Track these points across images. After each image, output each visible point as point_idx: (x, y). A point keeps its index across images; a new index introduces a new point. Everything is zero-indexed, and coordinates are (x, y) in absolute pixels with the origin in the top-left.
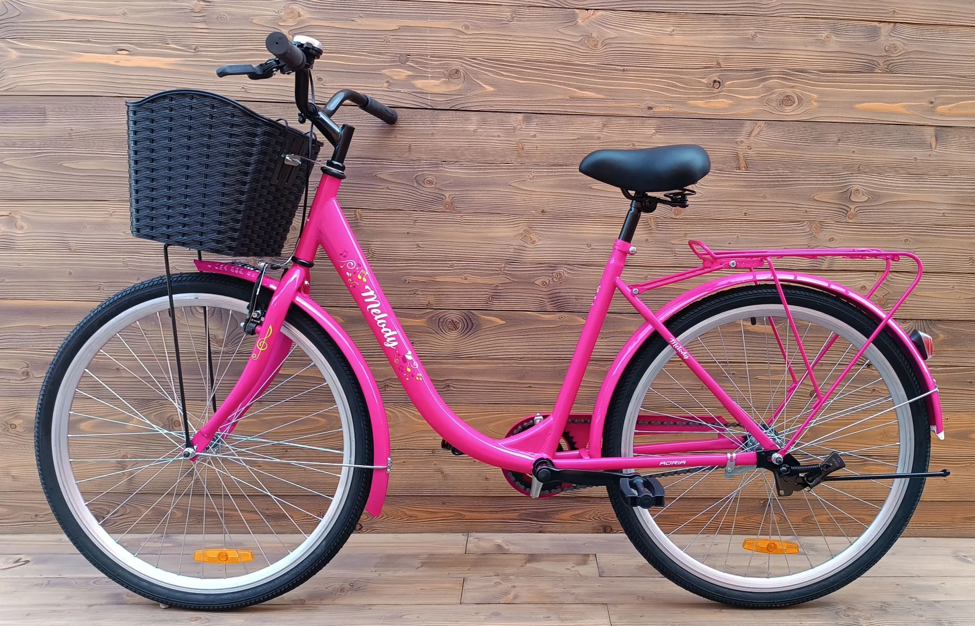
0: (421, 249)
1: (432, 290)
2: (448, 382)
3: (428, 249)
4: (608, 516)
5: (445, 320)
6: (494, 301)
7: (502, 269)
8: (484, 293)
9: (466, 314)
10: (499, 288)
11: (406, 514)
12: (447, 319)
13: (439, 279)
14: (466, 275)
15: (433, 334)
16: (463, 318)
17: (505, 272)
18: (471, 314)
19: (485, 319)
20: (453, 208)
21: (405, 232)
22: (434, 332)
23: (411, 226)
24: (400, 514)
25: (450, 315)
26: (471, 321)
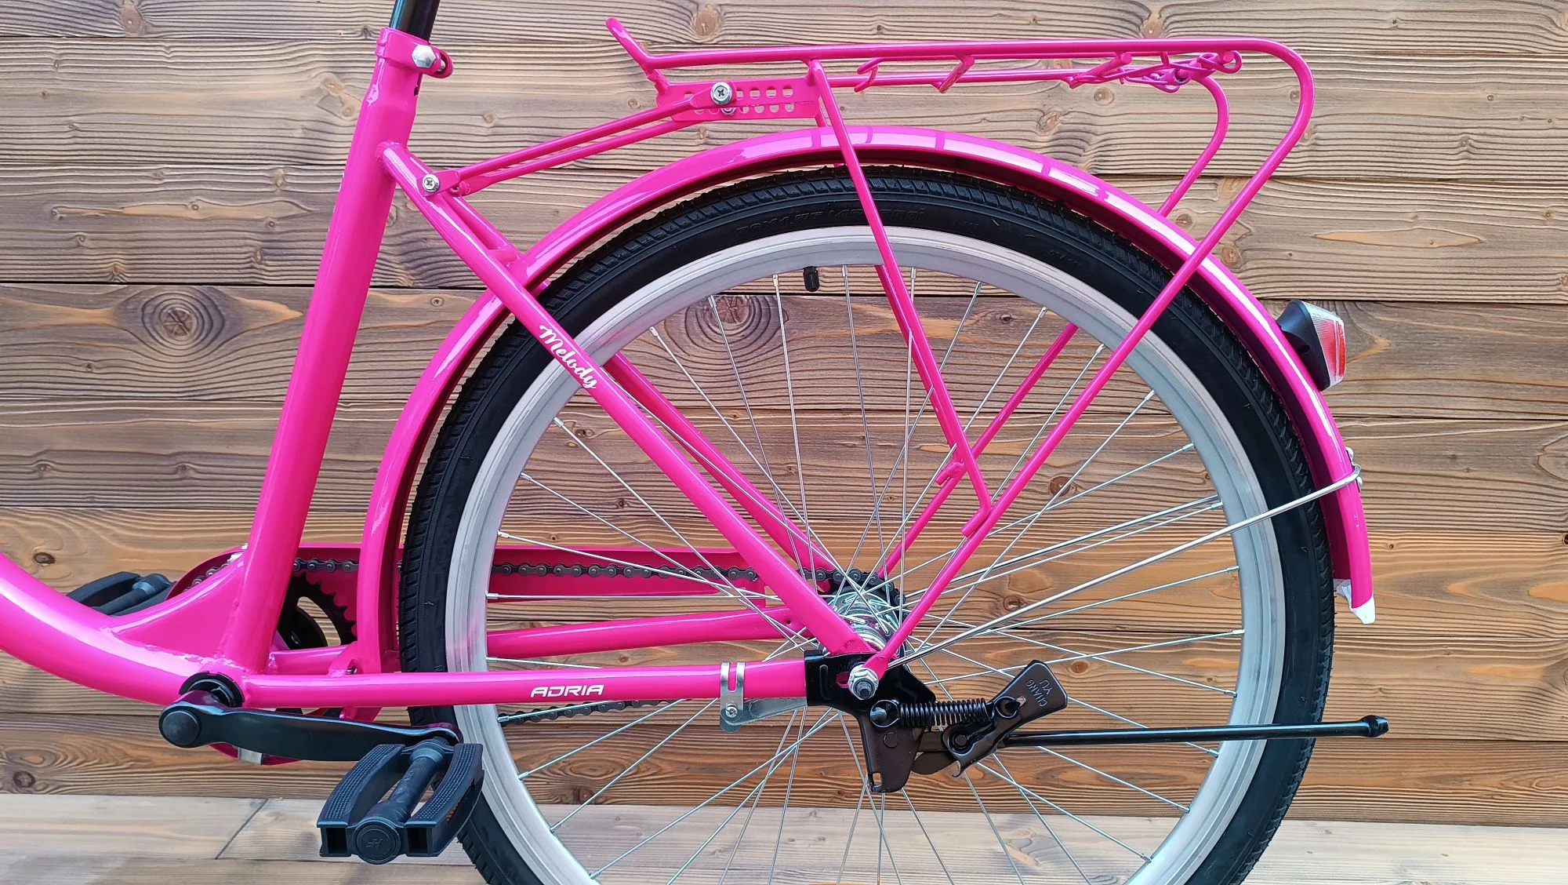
0: (80, 134)
1: (117, 237)
2: (183, 460)
3: (96, 135)
4: (582, 766)
5: (158, 310)
6: (267, 262)
7: (280, 182)
8: (242, 242)
9: (203, 294)
10: (277, 229)
11: (126, 755)
12: (162, 307)
13: (132, 209)
14: (193, 199)
15: (134, 343)
16: (198, 305)
17: (288, 188)
18: (216, 295)
19: (249, 307)
20: (145, 27)
21: (36, 92)
22: (135, 340)
23: (48, 76)
24: (113, 754)
25: (167, 297)
26: (219, 311)
